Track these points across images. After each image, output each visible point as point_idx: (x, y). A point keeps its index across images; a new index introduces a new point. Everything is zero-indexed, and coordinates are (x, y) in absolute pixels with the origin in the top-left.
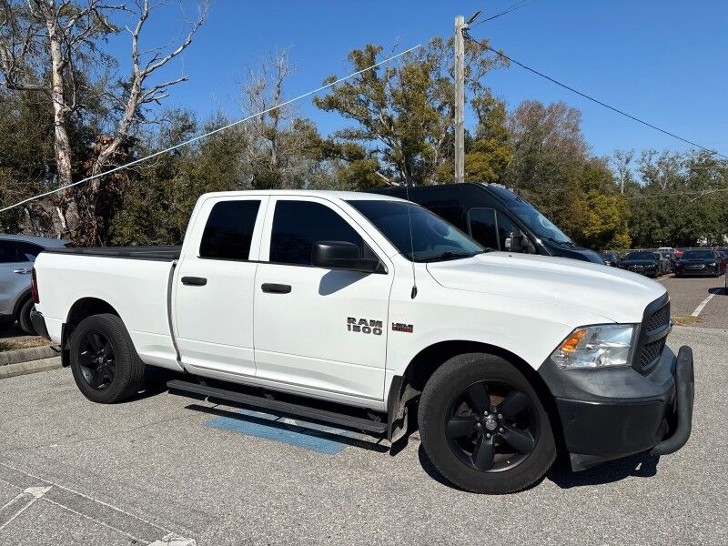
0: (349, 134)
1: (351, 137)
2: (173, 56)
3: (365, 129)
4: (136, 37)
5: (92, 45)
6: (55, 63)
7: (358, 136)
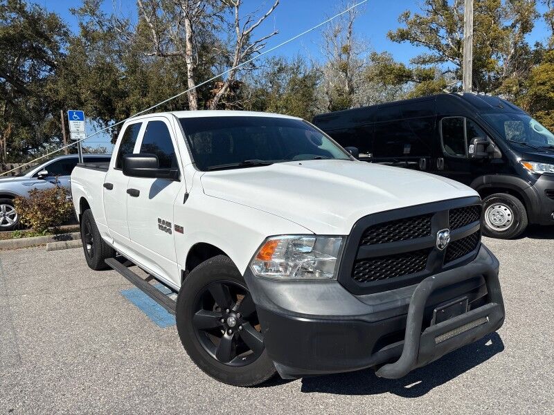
0: (422, 60)
1: (424, 62)
2: (266, 16)
3: (435, 53)
4: (237, 6)
5: (222, 18)
6: (187, 34)
7: (431, 60)
